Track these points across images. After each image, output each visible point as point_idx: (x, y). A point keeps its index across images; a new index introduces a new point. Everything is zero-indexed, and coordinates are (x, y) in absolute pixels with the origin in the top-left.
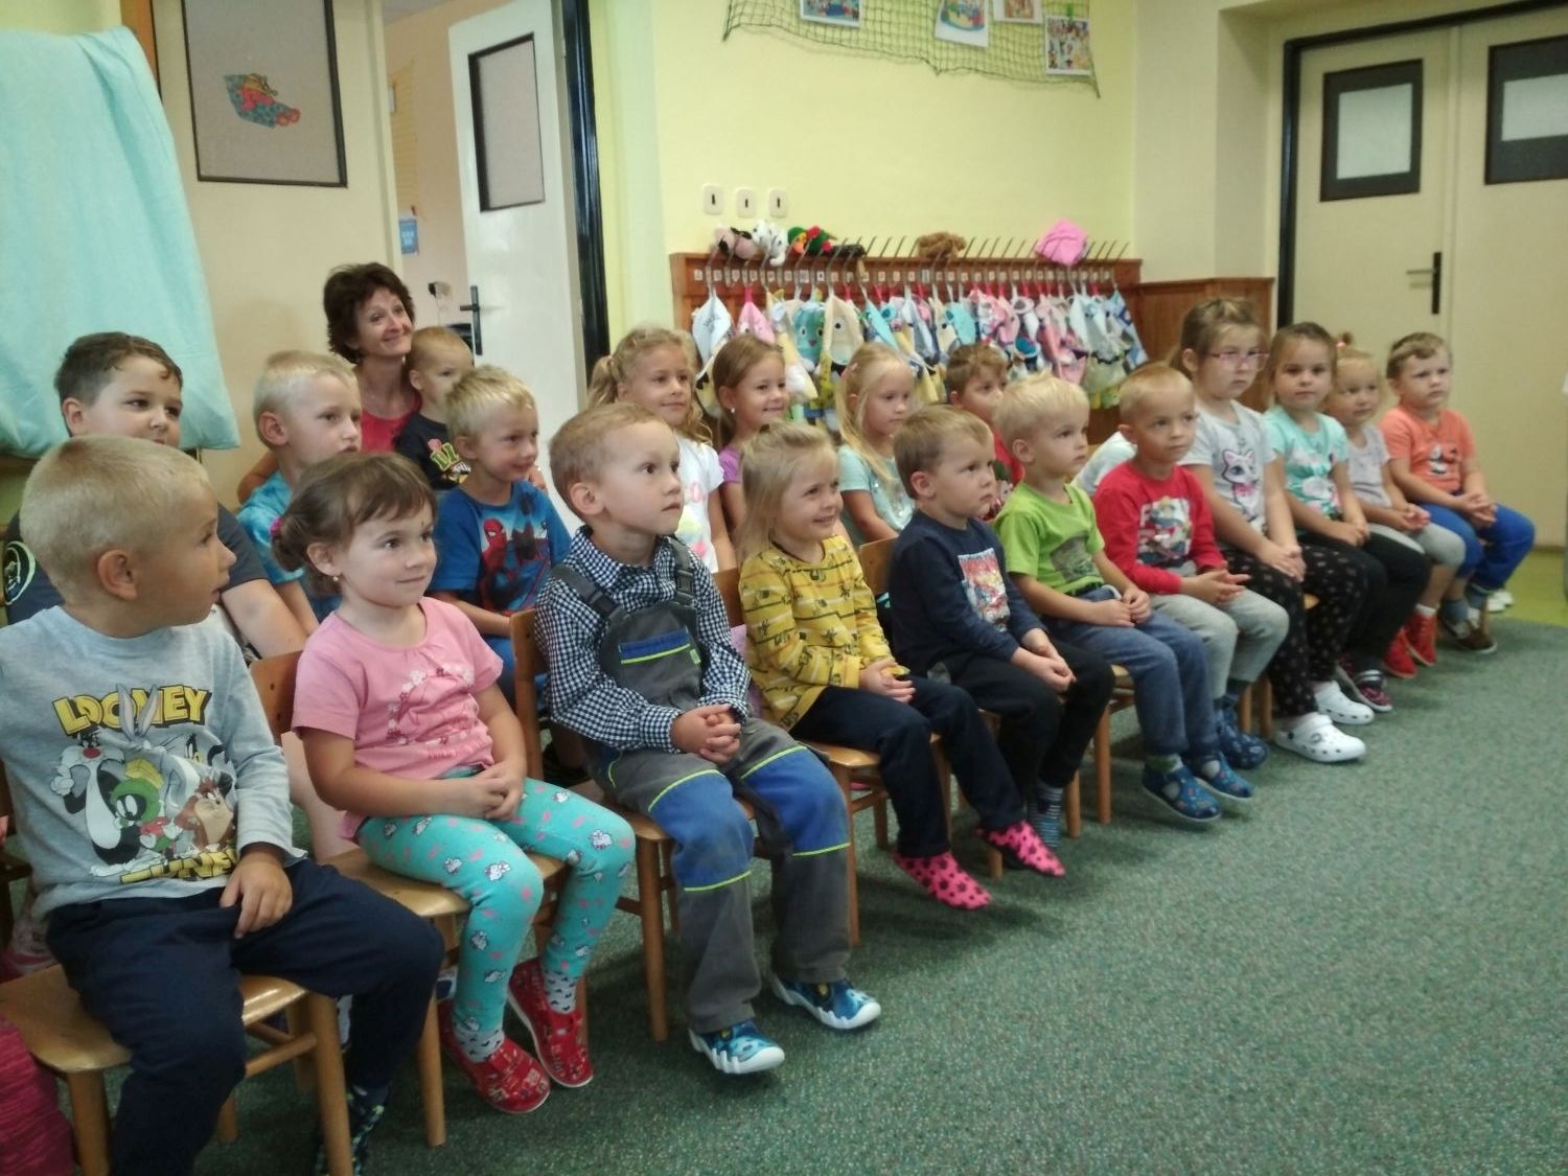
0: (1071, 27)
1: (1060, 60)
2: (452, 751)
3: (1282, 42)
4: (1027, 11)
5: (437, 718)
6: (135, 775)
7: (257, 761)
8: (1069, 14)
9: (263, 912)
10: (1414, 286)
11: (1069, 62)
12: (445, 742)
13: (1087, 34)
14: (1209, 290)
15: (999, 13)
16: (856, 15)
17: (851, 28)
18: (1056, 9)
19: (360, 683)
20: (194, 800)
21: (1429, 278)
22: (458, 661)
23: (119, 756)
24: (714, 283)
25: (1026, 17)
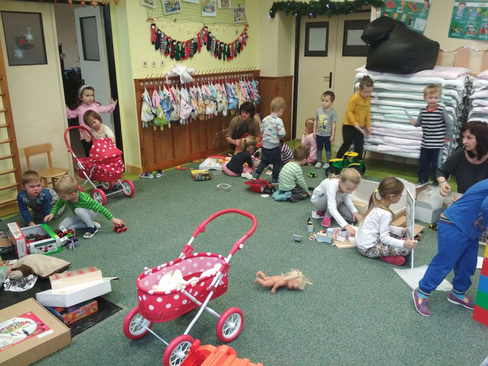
0: (240, 10)
1: (237, 19)
4: (227, 5)
10: (325, 81)
13: (244, 11)
14: (276, 80)
15: (220, 7)
16: (179, 10)
17: (178, 13)
18: (236, 5)
21: (329, 79)
24: (146, 86)
25: (227, 7)
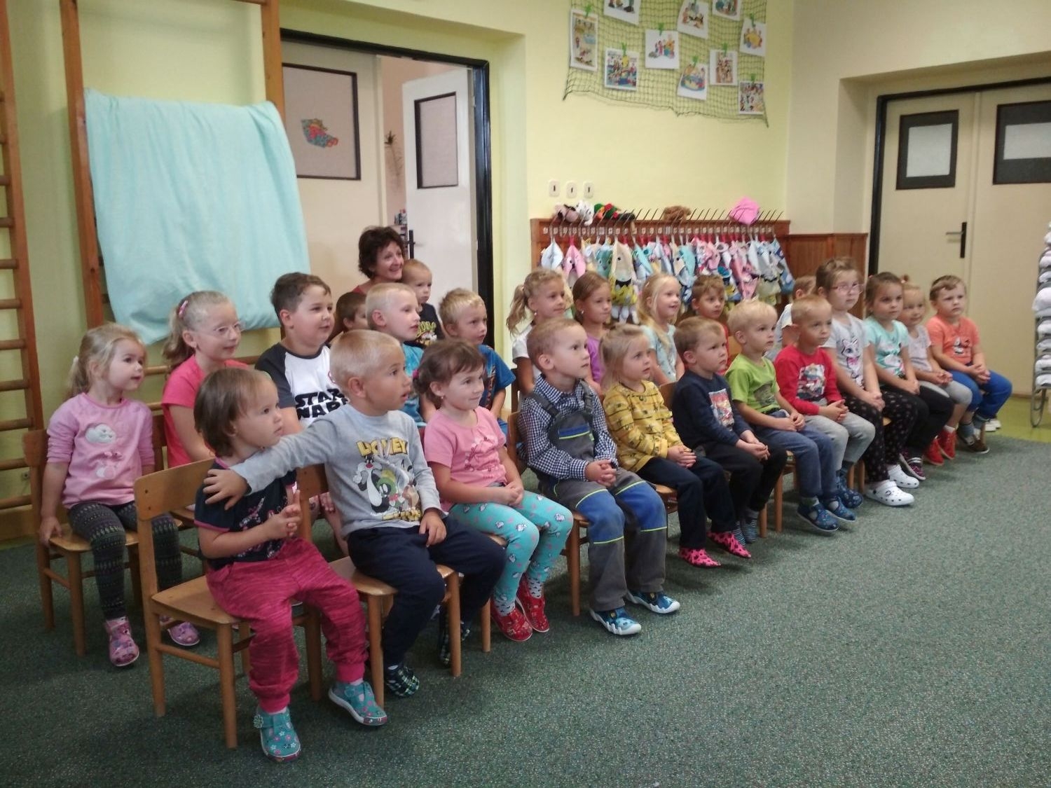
0: (754, 87)
1: (747, 106)
2: (493, 475)
3: (877, 96)
4: (729, 79)
5: (486, 460)
6: (386, 476)
7: (423, 473)
8: (753, 79)
9: (438, 536)
10: (950, 241)
11: (752, 107)
12: (490, 471)
13: (762, 91)
14: (830, 240)
15: (713, 80)
16: (634, 84)
17: (631, 91)
18: (745, 76)
19: (454, 443)
20: (407, 488)
21: (959, 237)
22: (491, 434)
23: (379, 467)
24: (554, 235)
25: (728, 82)
